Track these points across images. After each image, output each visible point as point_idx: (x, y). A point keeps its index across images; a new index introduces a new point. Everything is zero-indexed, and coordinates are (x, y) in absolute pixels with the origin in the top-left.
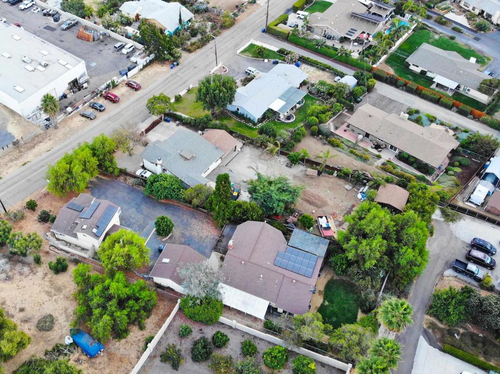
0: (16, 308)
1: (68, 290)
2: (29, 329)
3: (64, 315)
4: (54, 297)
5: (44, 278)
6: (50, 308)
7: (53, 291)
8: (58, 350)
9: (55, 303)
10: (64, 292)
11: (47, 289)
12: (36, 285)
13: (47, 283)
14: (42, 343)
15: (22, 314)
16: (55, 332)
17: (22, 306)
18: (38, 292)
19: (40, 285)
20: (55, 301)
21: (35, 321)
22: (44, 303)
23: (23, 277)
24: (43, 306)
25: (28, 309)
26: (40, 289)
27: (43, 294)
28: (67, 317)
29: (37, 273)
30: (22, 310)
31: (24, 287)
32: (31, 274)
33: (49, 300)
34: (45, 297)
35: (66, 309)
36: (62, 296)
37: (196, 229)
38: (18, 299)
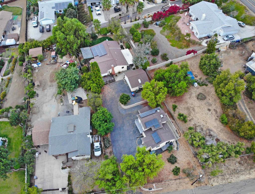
0: (212, 112)
1: (184, 106)
2: (209, 100)
3: (192, 96)
4: (192, 106)
5: (192, 119)
6: (196, 103)
7: (191, 109)
8: (201, 84)
9: (193, 104)
10: (187, 106)
11: (193, 113)
12: (197, 118)
13: (192, 115)
14: (207, 91)
15: (210, 108)
16: (199, 92)
17: (208, 112)
18: (198, 114)
19: (196, 117)
20: (192, 105)
21: (205, 101)
22: (198, 107)
23: (202, 127)
24: (199, 105)
25: (206, 109)
26: (197, 115)
27: (196, 111)
28: (191, 95)
29: (194, 124)
30: (209, 110)
31: (203, 121)
32: (197, 126)
33: (195, 106)
34: (196, 109)
35: (190, 98)
36: (188, 105)
37: (111, 94)
38: (209, 117)
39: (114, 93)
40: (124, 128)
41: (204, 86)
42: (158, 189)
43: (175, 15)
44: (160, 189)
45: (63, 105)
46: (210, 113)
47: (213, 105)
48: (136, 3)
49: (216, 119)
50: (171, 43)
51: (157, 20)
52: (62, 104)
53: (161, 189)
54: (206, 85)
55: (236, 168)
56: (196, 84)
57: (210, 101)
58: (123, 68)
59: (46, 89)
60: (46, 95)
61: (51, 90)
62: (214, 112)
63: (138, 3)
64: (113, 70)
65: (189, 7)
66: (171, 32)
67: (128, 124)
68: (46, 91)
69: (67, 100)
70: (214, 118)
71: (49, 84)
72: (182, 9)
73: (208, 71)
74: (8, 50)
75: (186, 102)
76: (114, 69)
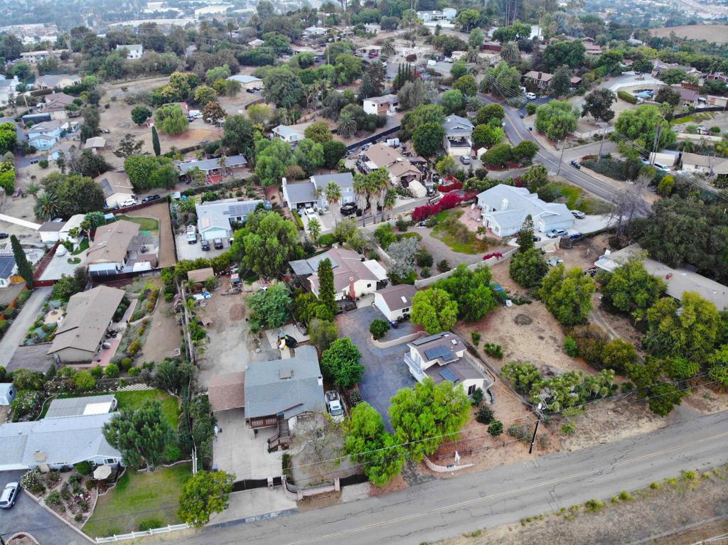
0: (546, 341)
1: (493, 336)
2: (539, 323)
3: (506, 320)
4: (508, 335)
5: (512, 353)
6: (516, 330)
7: (508, 339)
8: (518, 302)
9: (510, 331)
10: (498, 336)
11: (512, 344)
12: (521, 351)
13: (510, 347)
14: (532, 310)
15: (543, 335)
16: (517, 313)
17: (539, 341)
18: (521, 345)
19: (518, 350)
20: (508, 333)
21: (531, 325)
22: (519, 335)
24: (520, 333)
25: (536, 337)
26: (520, 347)
27: (517, 341)
28: (503, 318)
30: (541, 338)
31: (533, 354)
33: (513, 335)
34: (517, 339)
35: (502, 323)
36: (501, 333)
37: (352, 328)
38: (542, 348)
39: (356, 325)
40: (385, 377)
41: (526, 305)
42: (466, 466)
43: (452, 209)
44: (468, 465)
45: (260, 351)
46: (544, 342)
47: (546, 331)
48: (382, 191)
49: (557, 351)
50: (452, 248)
51: (422, 220)
52: (258, 350)
53: (471, 465)
54: (529, 303)
55: (609, 420)
56: (509, 303)
57: (541, 326)
58: (369, 286)
59: (224, 330)
60: (225, 339)
61: (236, 331)
62: (551, 341)
63: (386, 190)
64: (352, 288)
65: (477, 196)
66: (450, 233)
67: (391, 371)
68: (224, 333)
69: (268, 343)
70: (553, 349)
71: (230, 322)
72: (465, 200)
73: (527, 277)
74: (138, 280)
75: (497, 330)
76: (353, 285)
